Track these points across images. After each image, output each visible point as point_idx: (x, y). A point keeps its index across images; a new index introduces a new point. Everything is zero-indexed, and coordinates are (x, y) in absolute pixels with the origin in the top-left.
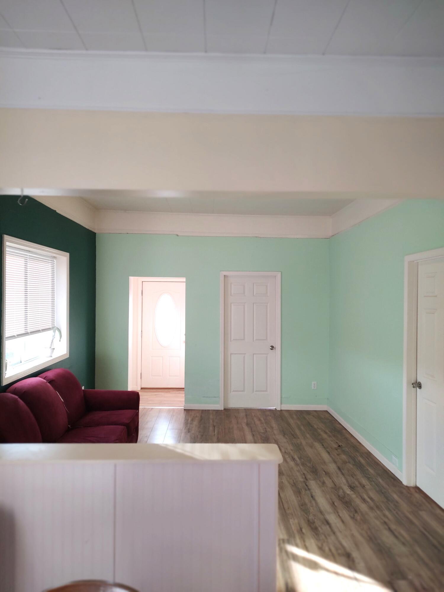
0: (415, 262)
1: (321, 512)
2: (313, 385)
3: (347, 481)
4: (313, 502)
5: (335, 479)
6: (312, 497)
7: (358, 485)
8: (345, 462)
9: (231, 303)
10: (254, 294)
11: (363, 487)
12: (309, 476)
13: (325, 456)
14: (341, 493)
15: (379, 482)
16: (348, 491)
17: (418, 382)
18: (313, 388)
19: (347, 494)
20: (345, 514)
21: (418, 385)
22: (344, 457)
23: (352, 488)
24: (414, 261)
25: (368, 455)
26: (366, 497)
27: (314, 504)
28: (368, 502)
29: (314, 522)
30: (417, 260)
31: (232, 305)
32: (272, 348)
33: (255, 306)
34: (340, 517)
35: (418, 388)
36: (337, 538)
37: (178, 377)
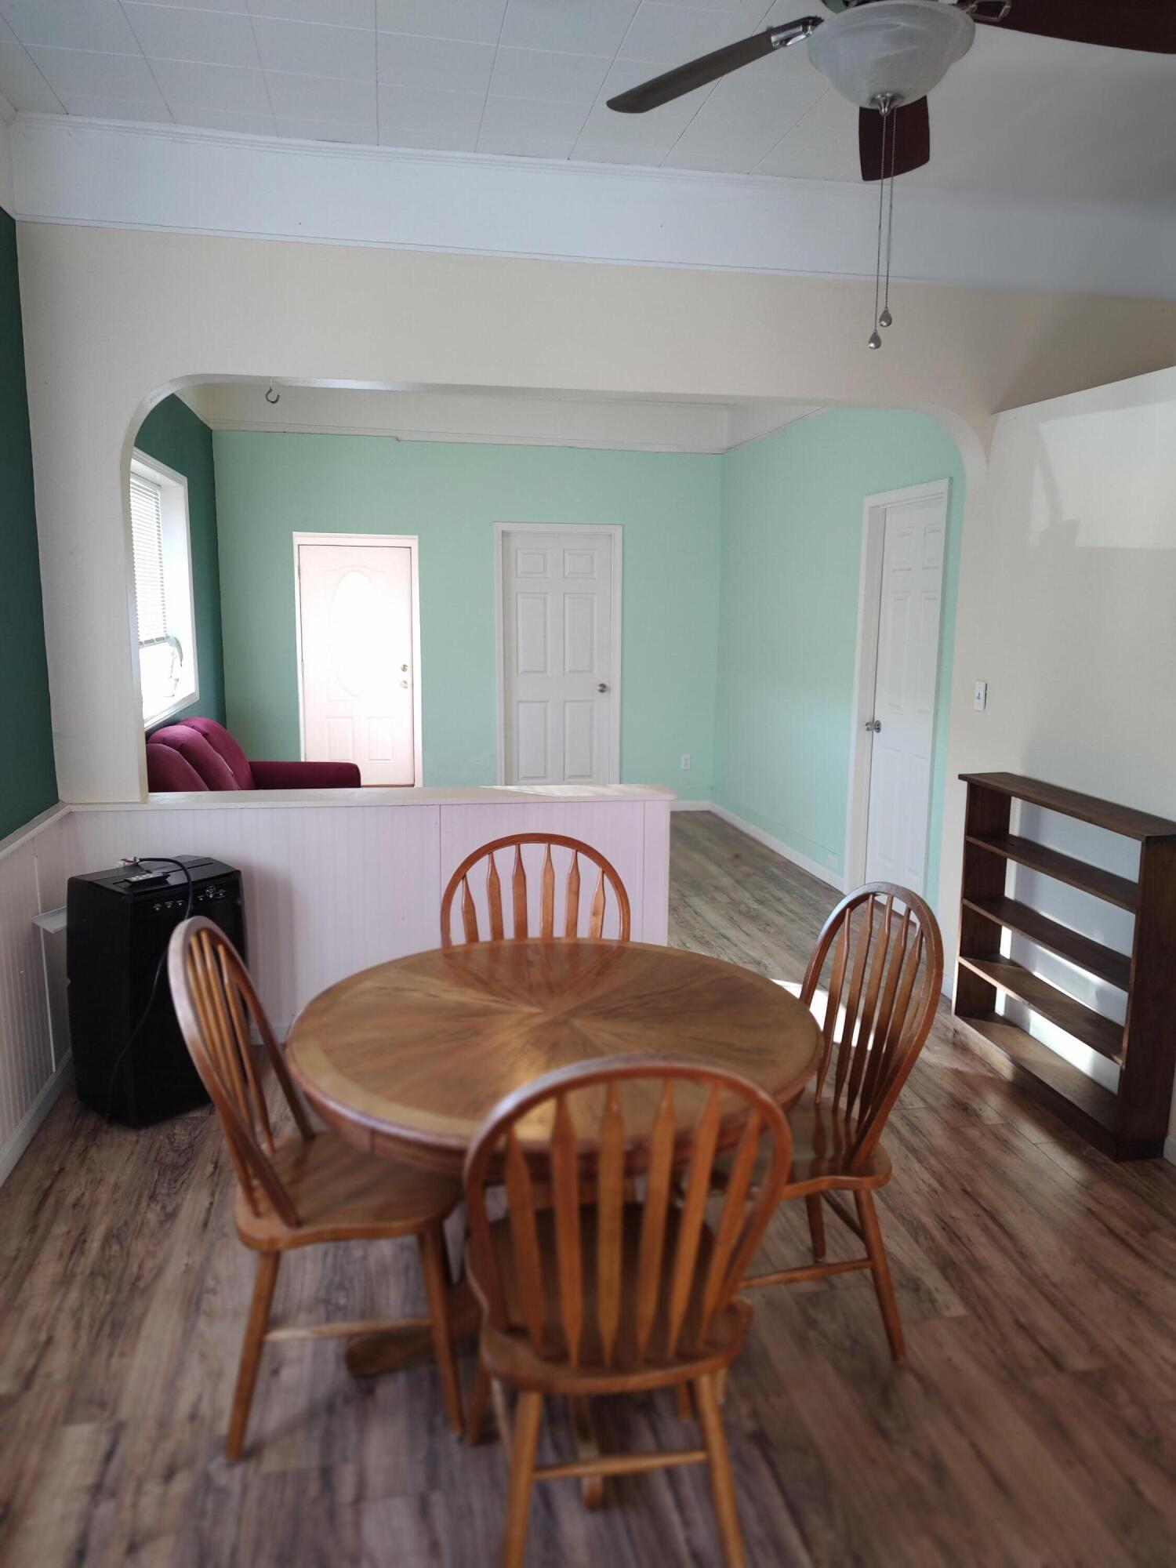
0: (882, 507)
1: (712, 927)
2: (683, 762)
3: (753, 896)
4: (699, 919)
5: (732, 894)
6: (696, 913)
7: (771, 898)
8: (748, 875)
9: (517, 594)
10: (566, 575)
11: (780, 900)
12: (687, 893)
13: (713, 869)
14: (743, 907)
15: (805, 894)
16: (756, 906)
17: (875, 721)
18: (683, 767)
19: (753, 909)
20: (751, 928)
21: (877, 727)
22: (746, 869)
23: (761, 902)
24: (878, 507)
25: (788, 865)
26: (782, 909)
27: (701, 921)
28: (786, 915)
29: (703, 937)
30: (885, 504)
31: (519, 596)
32: (603, 688)
33: (566, 598)
34: (744, 931)
35: (875, 732)
36: (741, 950)
37: (388, 762)
